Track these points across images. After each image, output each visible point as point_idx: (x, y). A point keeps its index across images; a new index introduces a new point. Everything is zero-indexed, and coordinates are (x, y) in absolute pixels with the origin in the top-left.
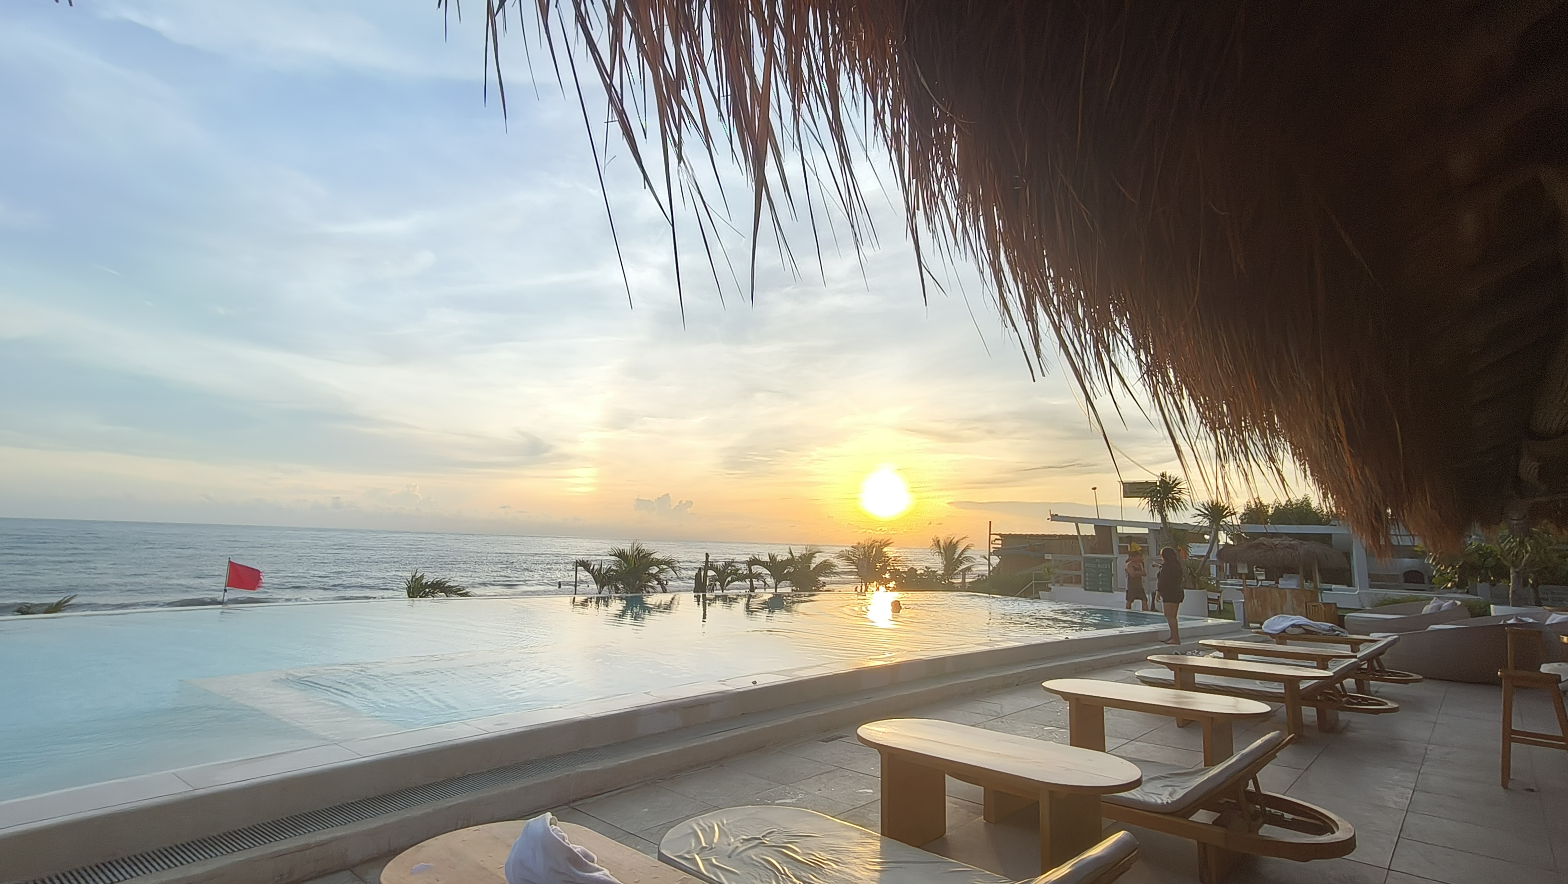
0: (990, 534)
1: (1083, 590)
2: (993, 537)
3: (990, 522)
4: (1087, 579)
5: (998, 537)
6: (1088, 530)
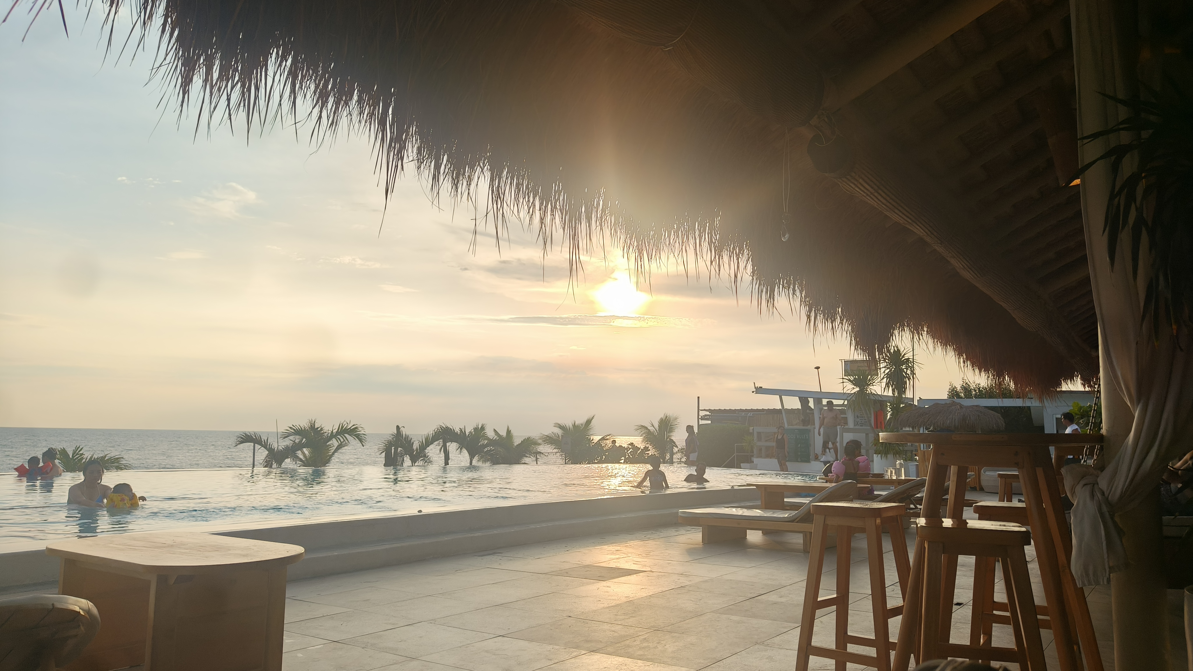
0: (699, 409)
2: (702, 413)
3: (698, 397)
5: (708, 413)
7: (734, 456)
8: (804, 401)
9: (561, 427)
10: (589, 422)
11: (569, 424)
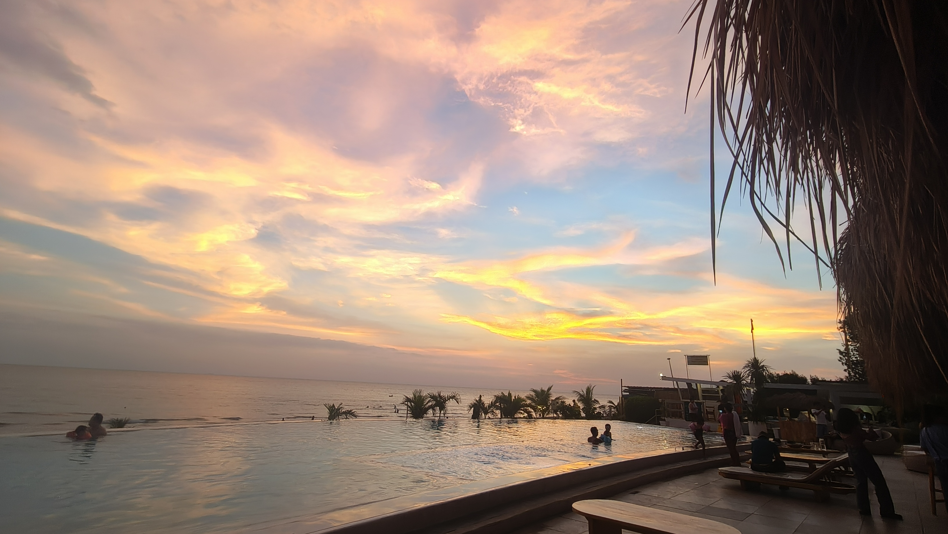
0: (622, 387)
2: (624, 388)
3: (621, 379)
5: (627, 388)
6: (684, 386)
7: (655, 417)
8: (689, 385)
9: (534, 391)
10: (549, 389)
11: (539, 389)
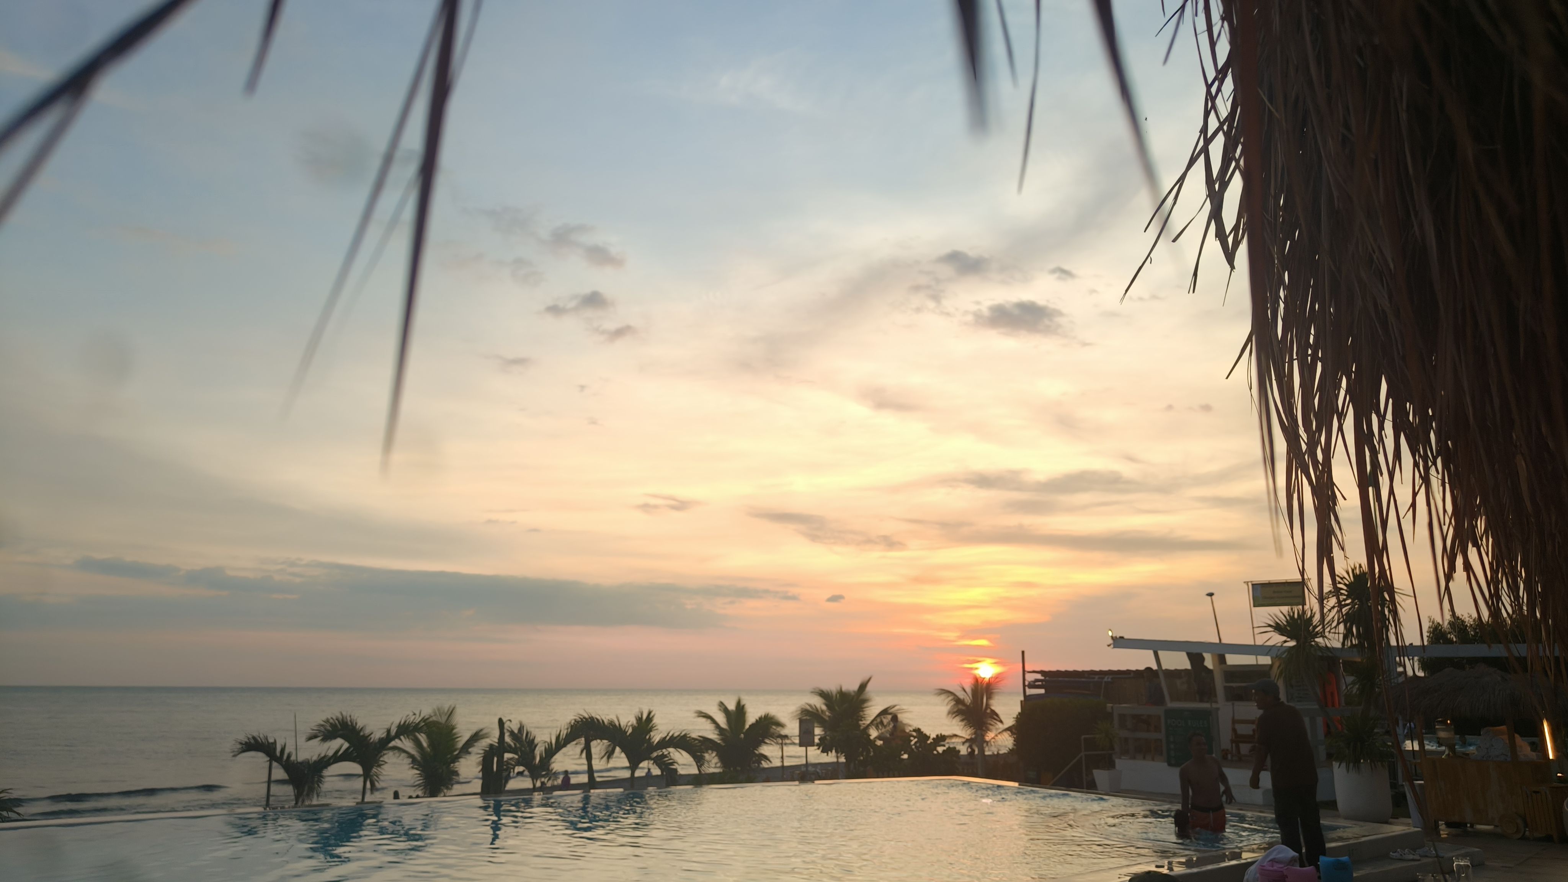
0: (1025, 673)
1: (1166, 764)
2: (1030, 677)
3: (1023, 652)
4: (1172, 746)
5: (1038, 677)
6: (1178, 661)
7: (1081, 758)
8: (1196, 658)
9: (823, 694)
10: (863, 687)
